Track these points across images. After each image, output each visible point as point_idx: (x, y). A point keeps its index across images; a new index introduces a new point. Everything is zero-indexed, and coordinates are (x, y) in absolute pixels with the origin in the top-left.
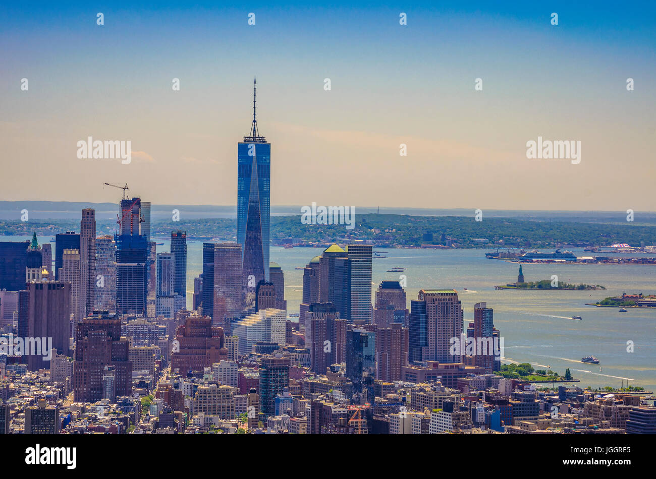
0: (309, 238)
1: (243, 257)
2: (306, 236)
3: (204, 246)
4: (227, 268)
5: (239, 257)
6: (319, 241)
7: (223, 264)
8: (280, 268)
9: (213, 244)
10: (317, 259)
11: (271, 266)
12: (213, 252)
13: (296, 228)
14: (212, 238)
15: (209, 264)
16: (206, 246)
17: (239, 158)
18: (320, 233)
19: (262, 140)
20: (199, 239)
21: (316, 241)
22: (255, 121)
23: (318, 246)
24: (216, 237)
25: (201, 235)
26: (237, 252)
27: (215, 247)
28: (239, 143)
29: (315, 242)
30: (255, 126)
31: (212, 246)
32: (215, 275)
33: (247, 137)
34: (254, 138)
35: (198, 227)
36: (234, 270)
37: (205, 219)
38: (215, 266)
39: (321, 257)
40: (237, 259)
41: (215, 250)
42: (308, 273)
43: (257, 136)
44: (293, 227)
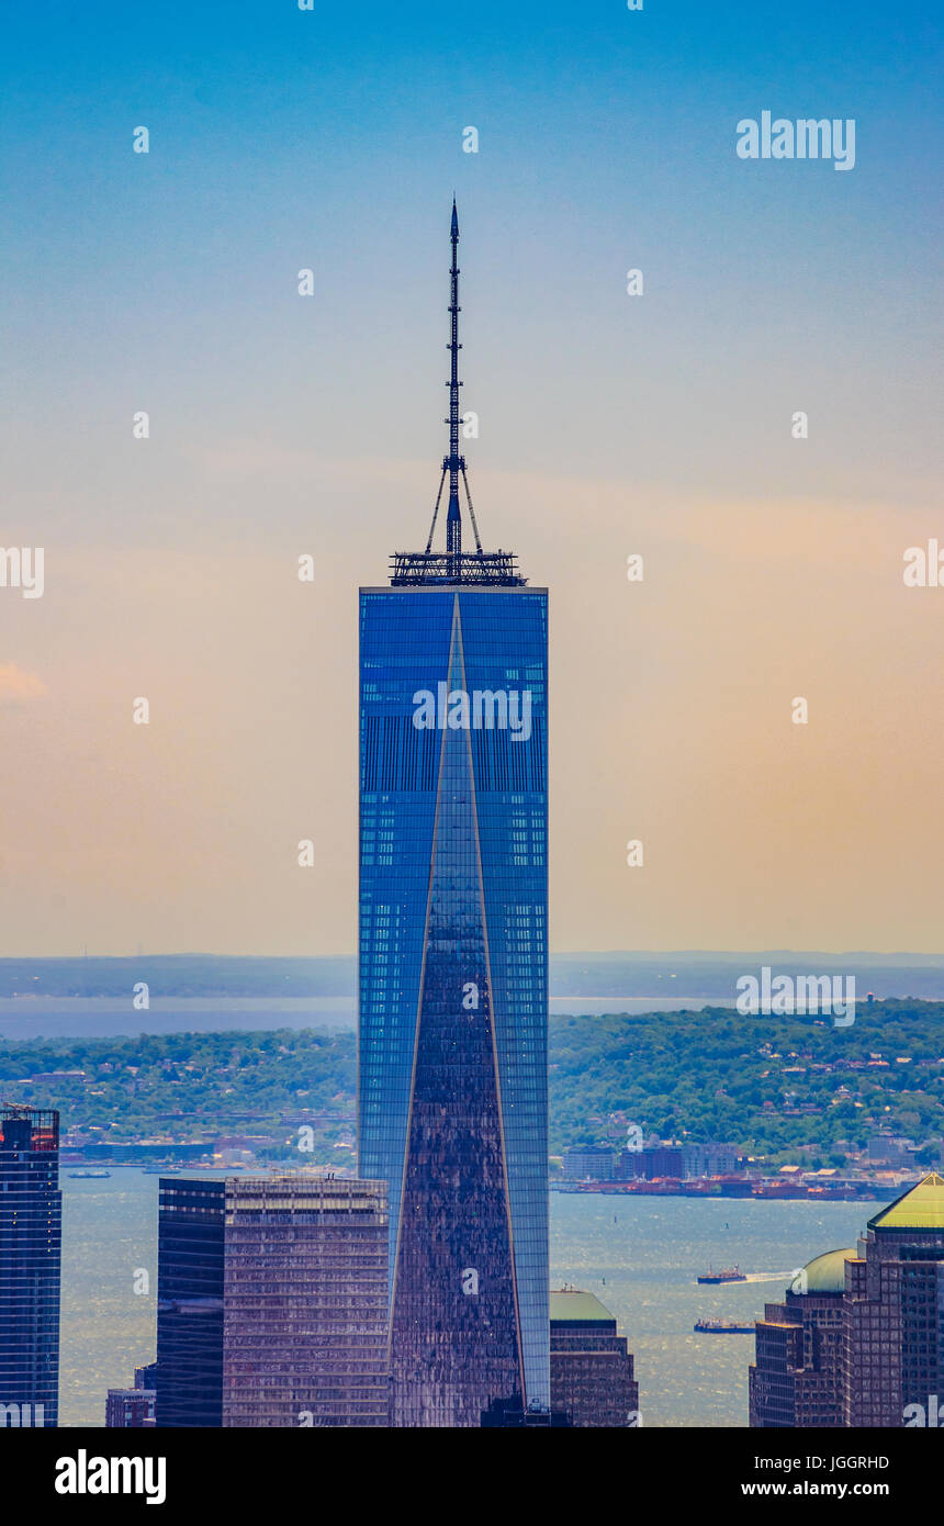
0: (778, 1141)
1: (394, 1261)
2: (761, 1132)
3: (164, 1200)
4: (296, 1326)
5: (371, 1260)
6: (839, 1162)
7: (278, 1300)
8: (612, 1324)
9: (220, 1187)
10: (833, 1268)
11: (556, 1313)
12: (218, 1232)
13: (700, 1084)
14: (209, 1149)
15: (188, 1307)
16: (178, 1195)
17: (366, 677)
18: (848, 1112)
19: (497, 570)
20: (136, 1154)
21: (824, 1157)
22: (454, 464)
23: (834, 1193)
24: (232, 1143)
25: (143, 1136)
26: (356, 1230)
27: (229, 1205)
28: (363, 593)
29: (817, 1166)
30: (454, 487)
31: (212, 1194)
32: (230, 1372)
33: (413, 558)
34: (454, 558)
35: (131, 1088)
36: (340, 1339)
37: (171, 1041)
38: (231, 1318)
39: (852, 1255)
40: (356, 1273)
41: (230, 1221)
42: (781, 1351)
43: (468, 547)
44: (687, 1081)
